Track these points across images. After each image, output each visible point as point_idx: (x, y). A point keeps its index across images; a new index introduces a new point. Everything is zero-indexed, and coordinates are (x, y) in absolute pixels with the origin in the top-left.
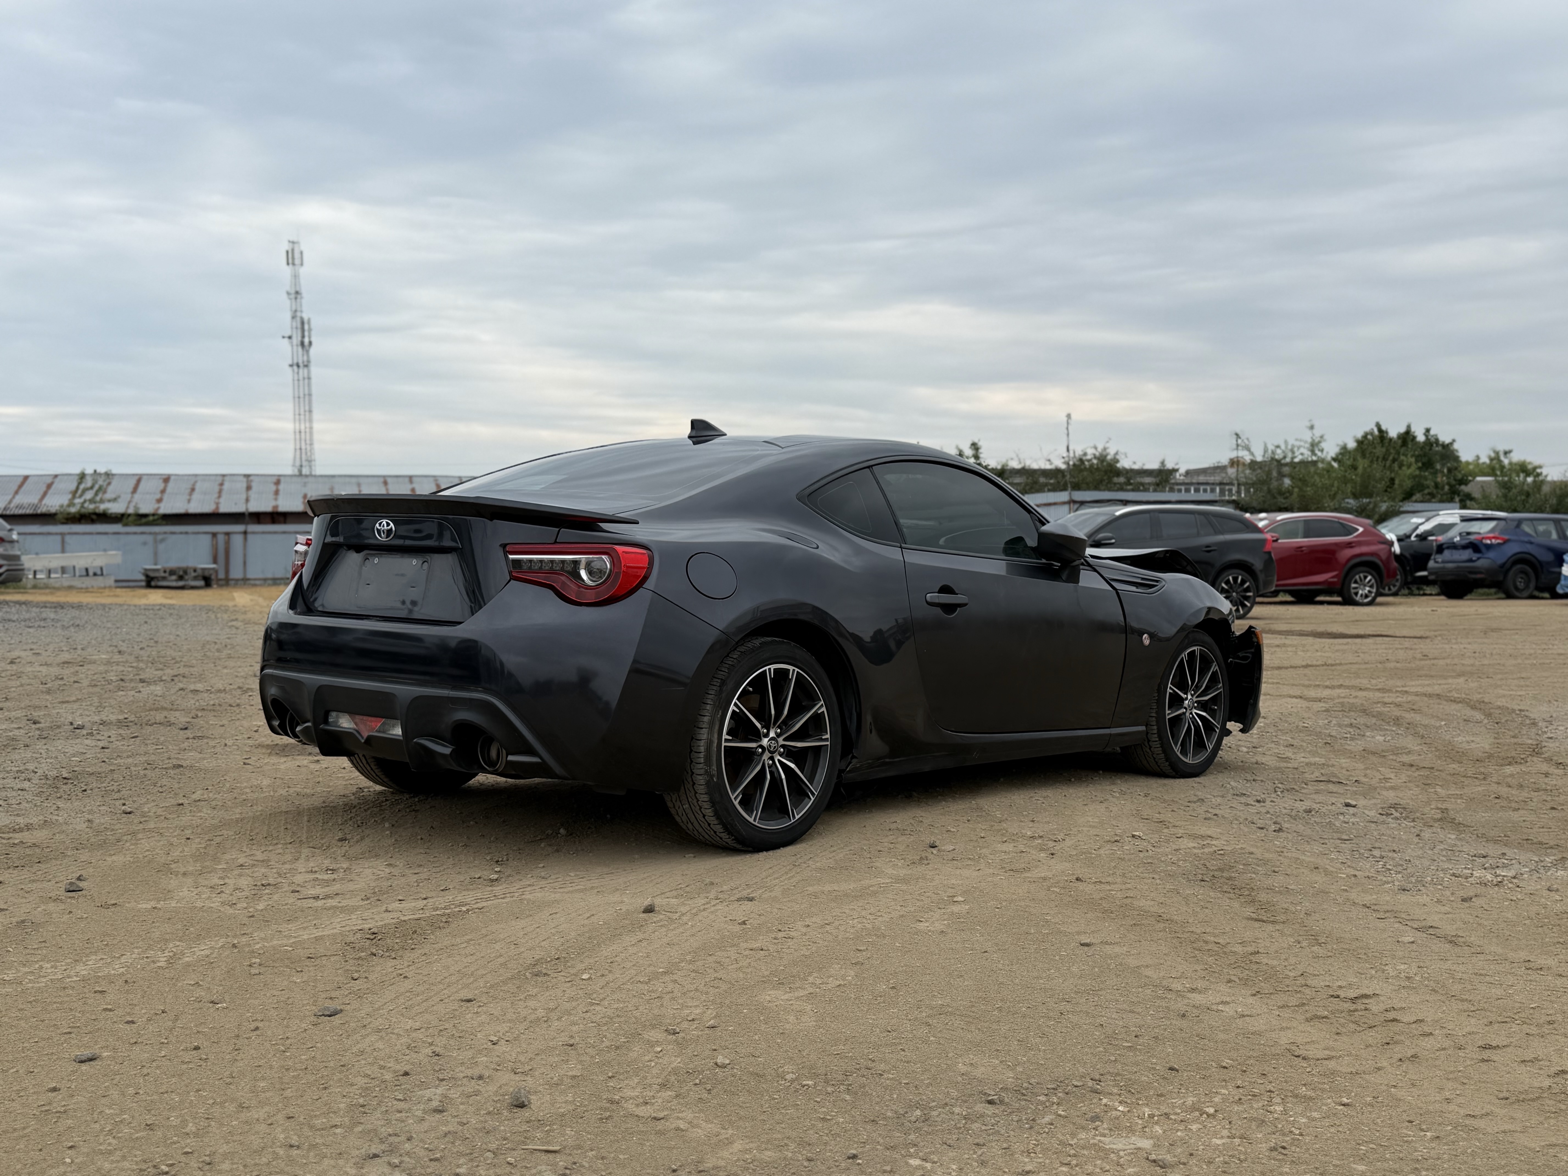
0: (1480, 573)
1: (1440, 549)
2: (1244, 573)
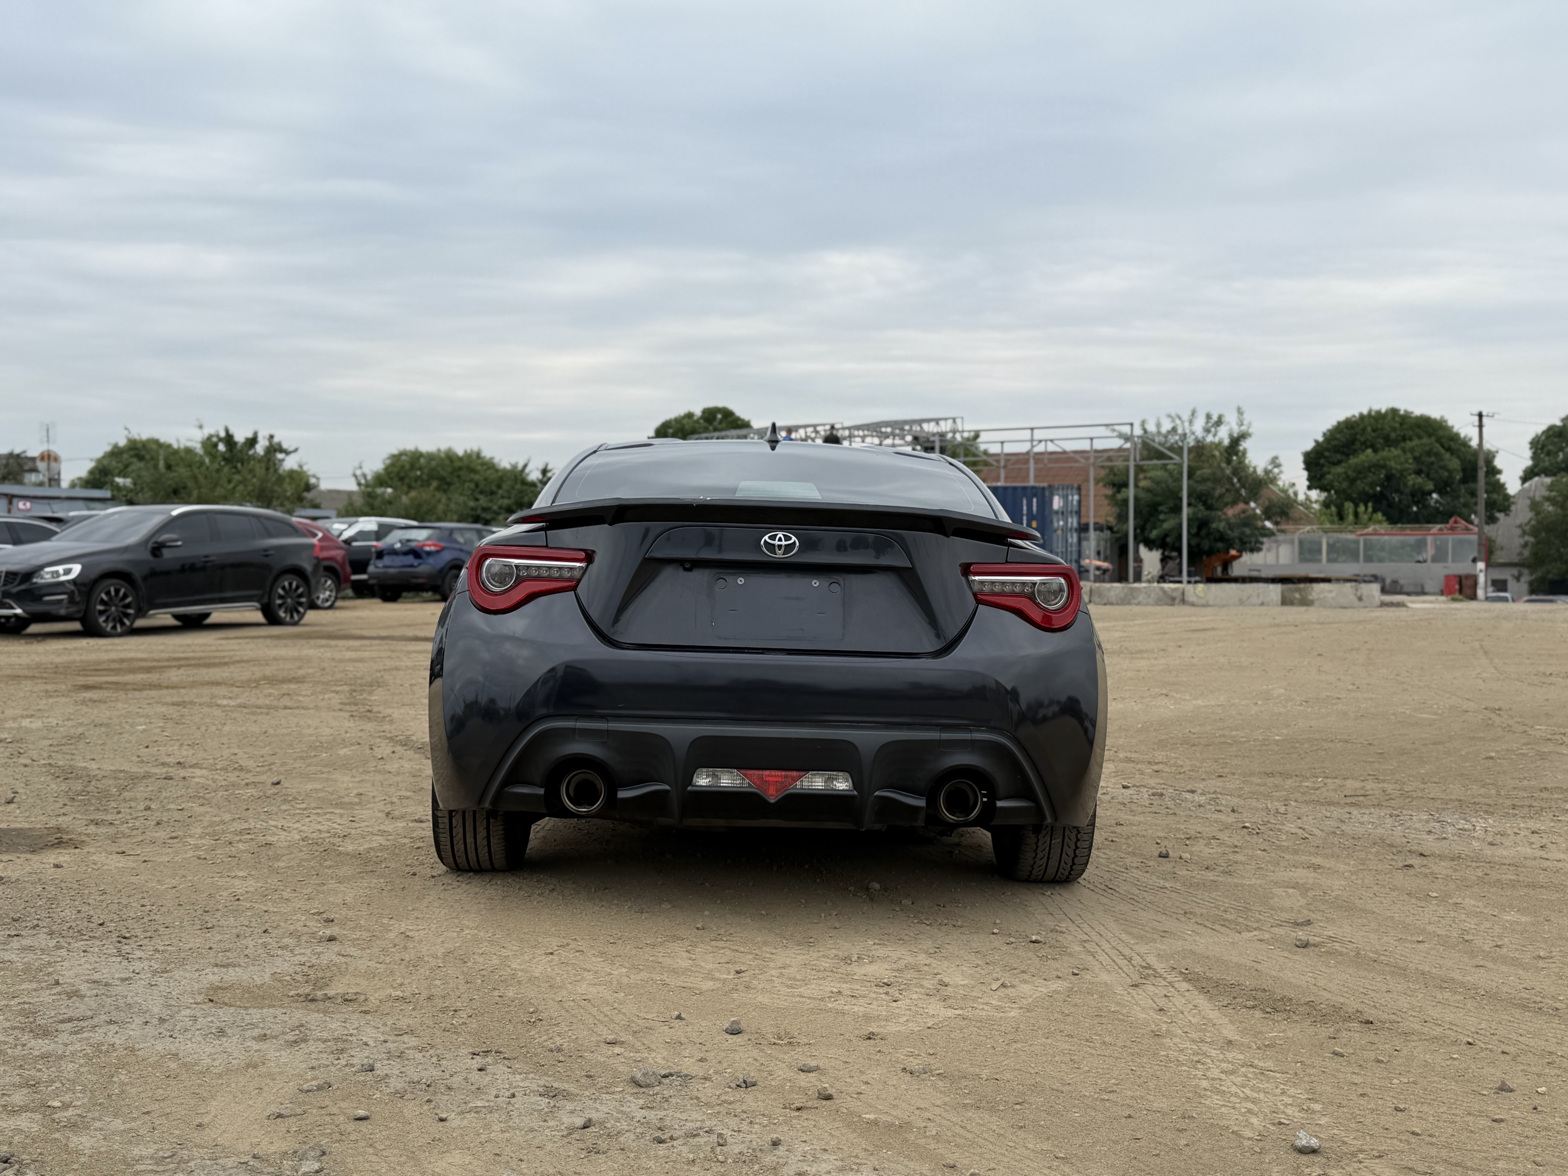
0: (422, 578)
1: (380, 554)
2: (298, 579)
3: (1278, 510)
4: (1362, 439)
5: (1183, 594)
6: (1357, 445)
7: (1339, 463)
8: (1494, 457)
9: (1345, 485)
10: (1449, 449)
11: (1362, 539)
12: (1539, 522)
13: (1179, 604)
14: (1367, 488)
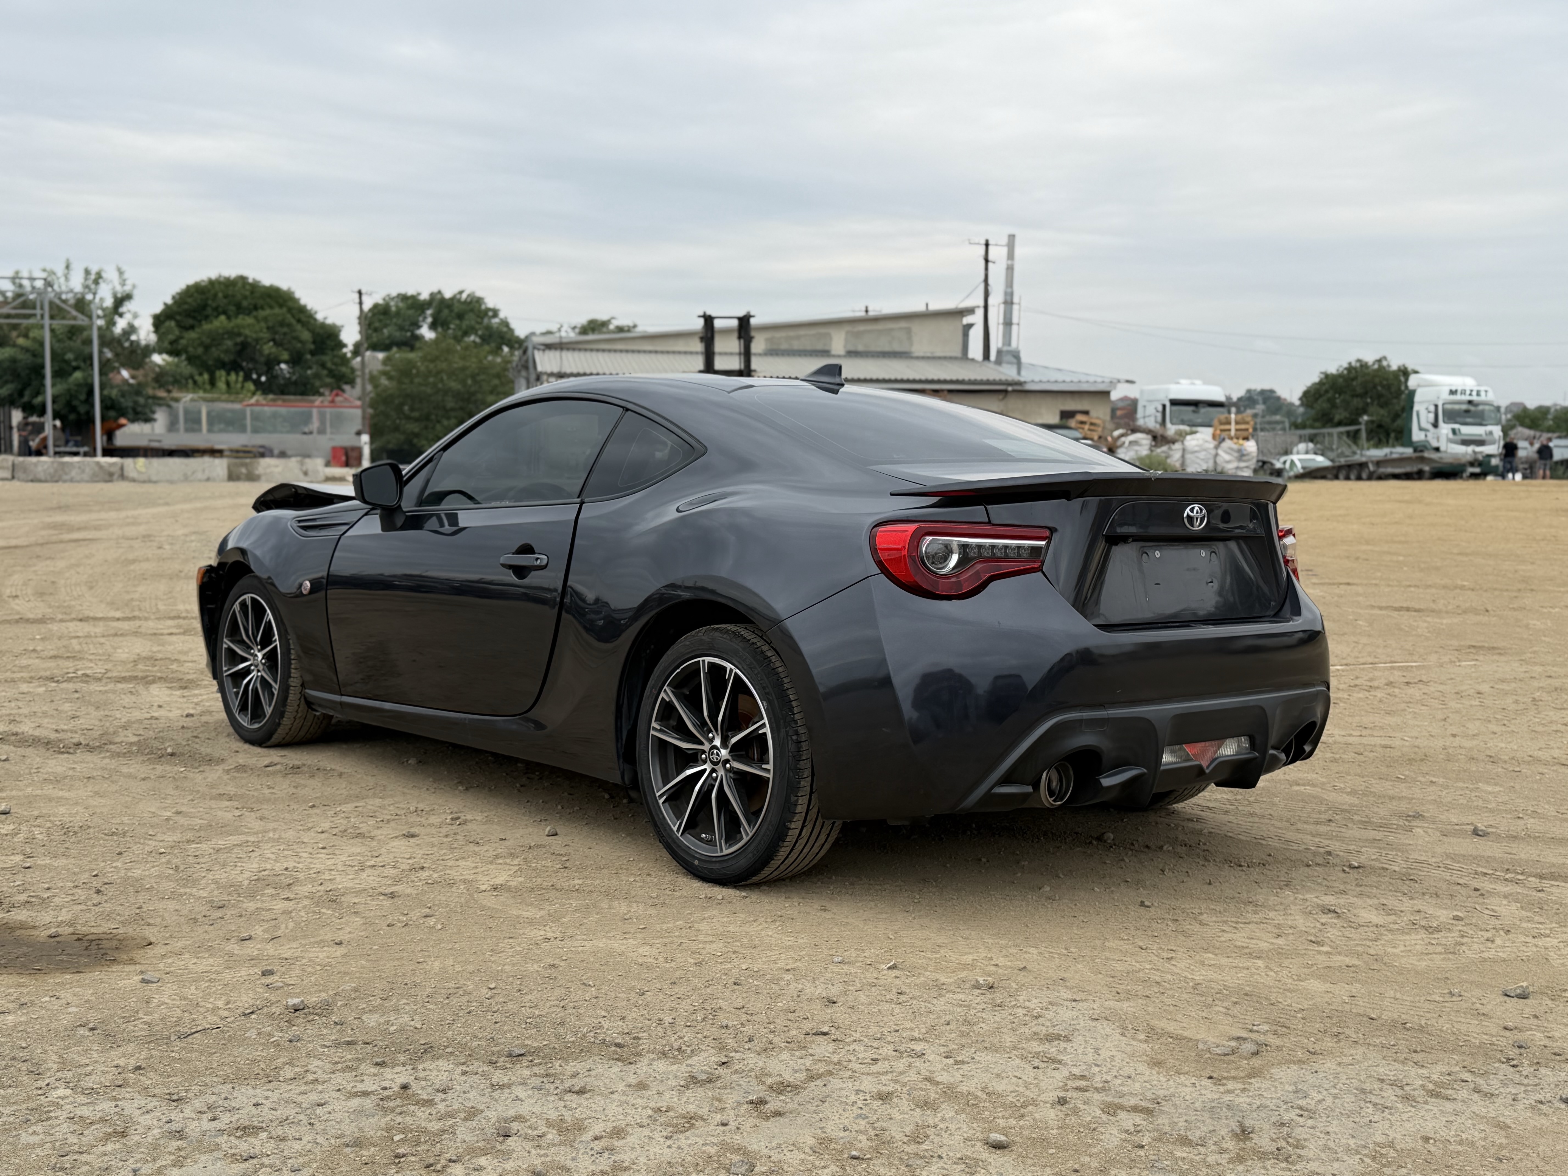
3: (171, 379)
4: (214, 305)
5: (122, 468)
6: (209, 311)
7: (192, 327)
8: (340, 331)
9: (200, 350)
10: (299, 321)
11: (248, 410)
12: (378, 395)
13: (117, 480)
14: (222, 356)
